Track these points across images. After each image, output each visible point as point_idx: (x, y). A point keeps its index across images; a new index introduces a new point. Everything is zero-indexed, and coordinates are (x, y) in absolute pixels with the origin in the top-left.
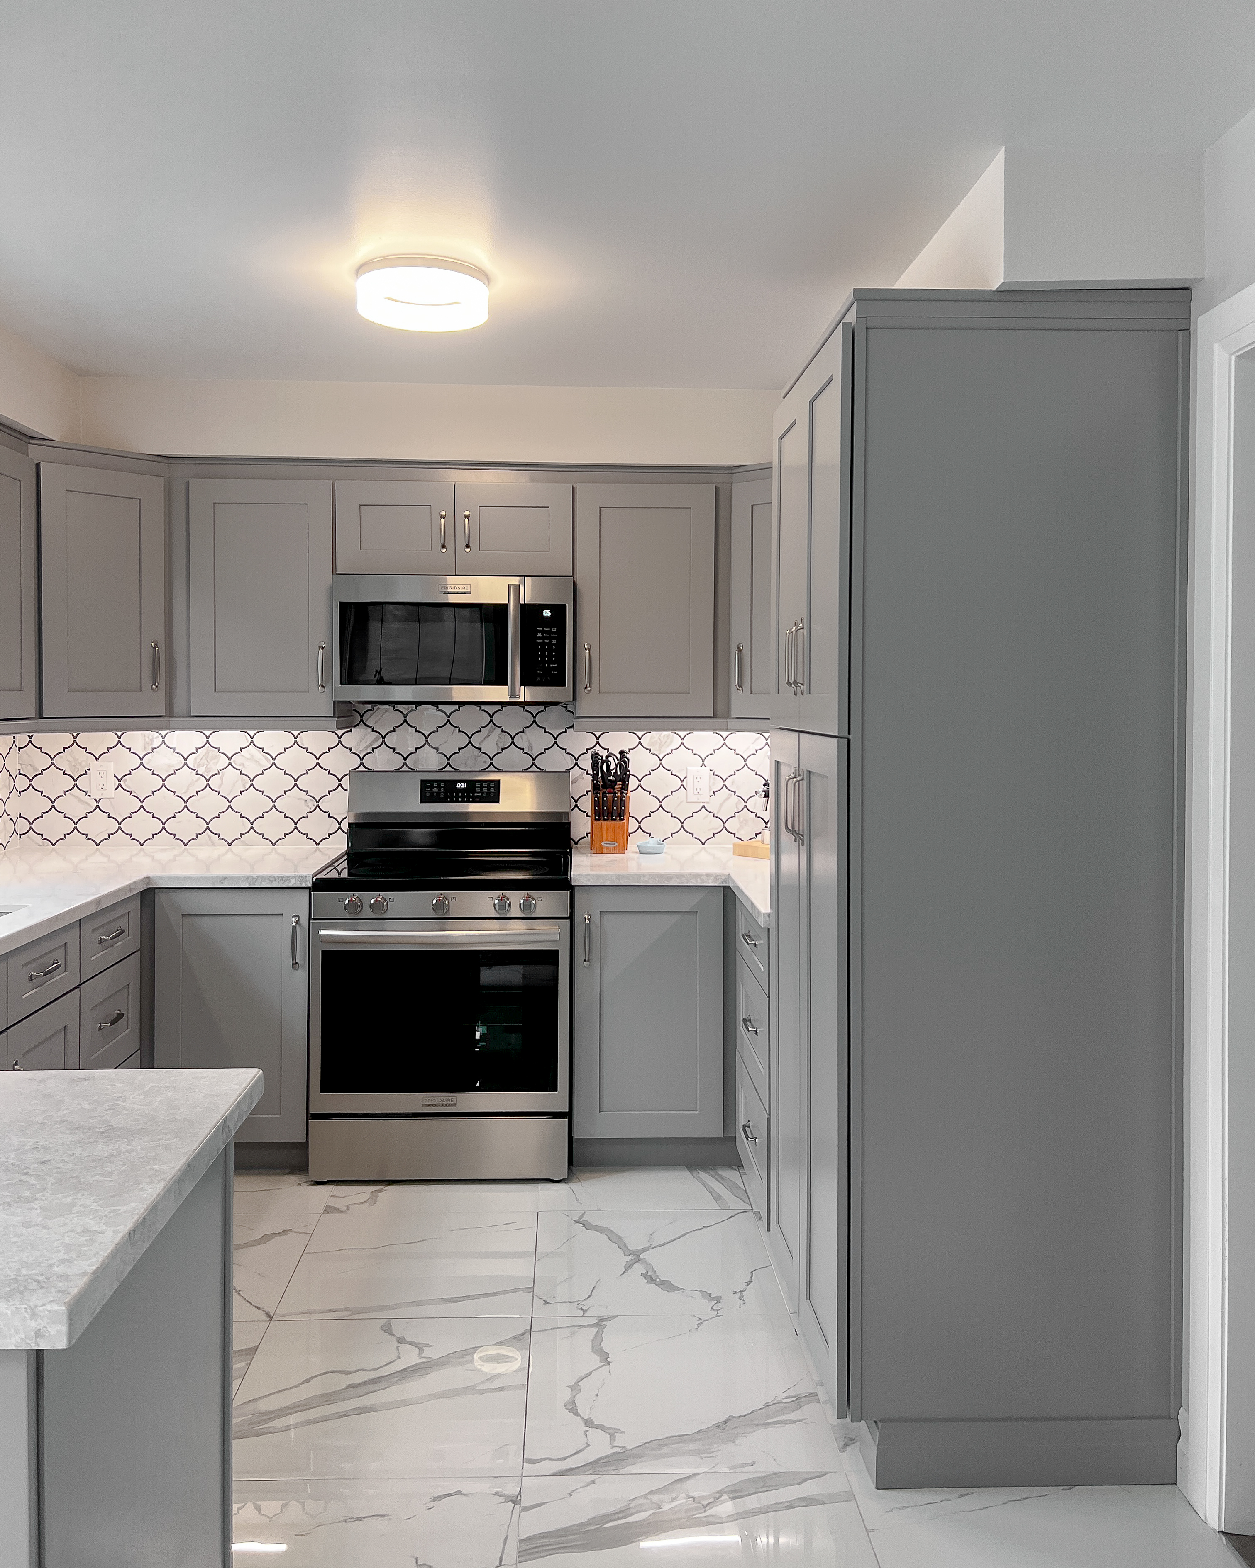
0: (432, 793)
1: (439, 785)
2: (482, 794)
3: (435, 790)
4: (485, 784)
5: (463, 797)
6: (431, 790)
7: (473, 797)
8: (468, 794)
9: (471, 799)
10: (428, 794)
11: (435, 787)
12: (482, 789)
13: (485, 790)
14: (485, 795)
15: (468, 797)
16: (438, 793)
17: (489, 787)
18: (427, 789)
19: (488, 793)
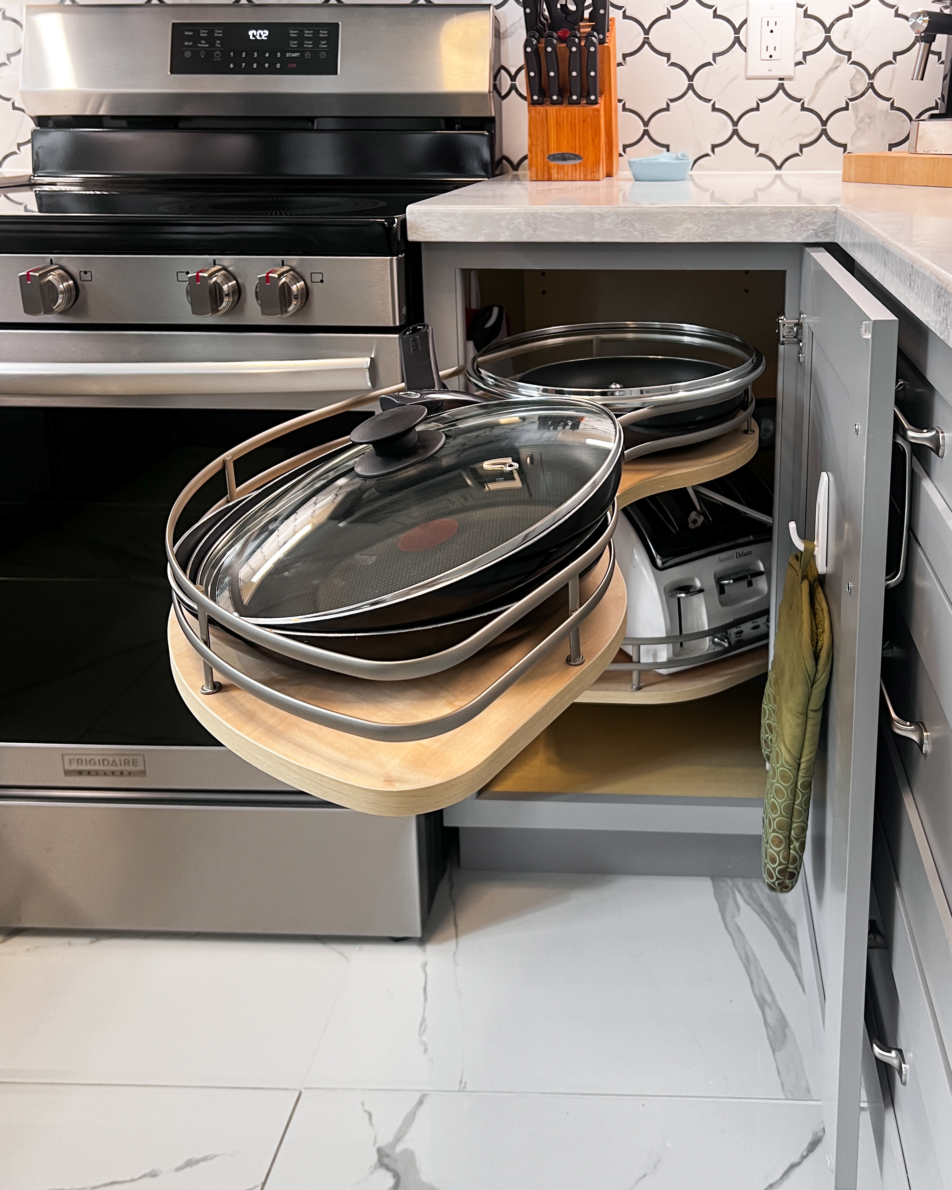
0: (196, 53)
1: (211, 33)
2: (302, 53)
3: (203, 44)
4: (308, 33)
5: (261, 61)
6: (195, 45)
7: (284, 61)
8: (273, 54)
9: (278, 66)
10: (188, 54)
11: (203, 38)
12: (301, 44)
13: (308, 44)
14: (307, 55)
15: (273, 60)
16: (209, 53)
17: (316, 40)
18: (186, 43)
19: (315, 52)
